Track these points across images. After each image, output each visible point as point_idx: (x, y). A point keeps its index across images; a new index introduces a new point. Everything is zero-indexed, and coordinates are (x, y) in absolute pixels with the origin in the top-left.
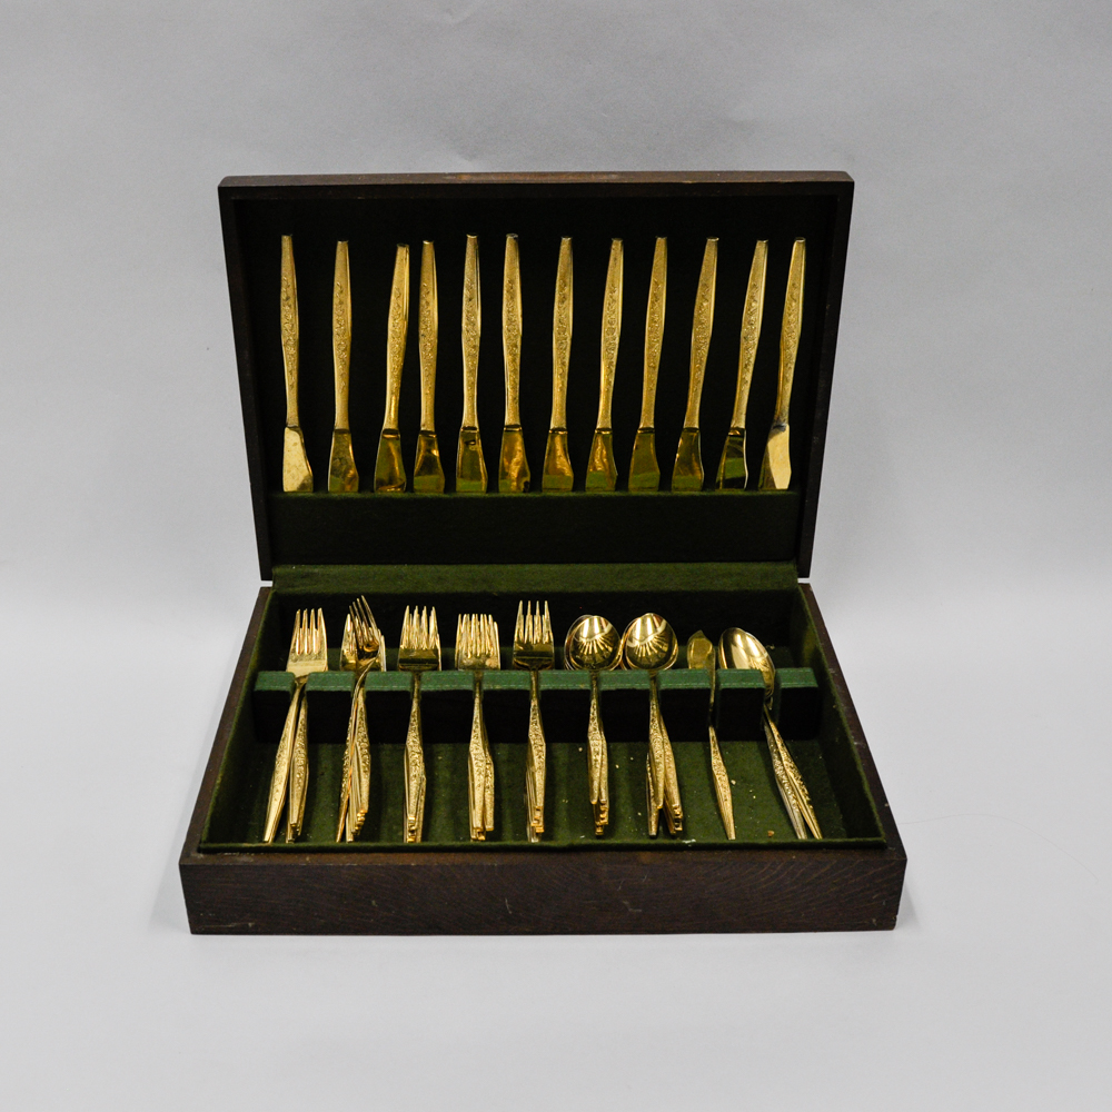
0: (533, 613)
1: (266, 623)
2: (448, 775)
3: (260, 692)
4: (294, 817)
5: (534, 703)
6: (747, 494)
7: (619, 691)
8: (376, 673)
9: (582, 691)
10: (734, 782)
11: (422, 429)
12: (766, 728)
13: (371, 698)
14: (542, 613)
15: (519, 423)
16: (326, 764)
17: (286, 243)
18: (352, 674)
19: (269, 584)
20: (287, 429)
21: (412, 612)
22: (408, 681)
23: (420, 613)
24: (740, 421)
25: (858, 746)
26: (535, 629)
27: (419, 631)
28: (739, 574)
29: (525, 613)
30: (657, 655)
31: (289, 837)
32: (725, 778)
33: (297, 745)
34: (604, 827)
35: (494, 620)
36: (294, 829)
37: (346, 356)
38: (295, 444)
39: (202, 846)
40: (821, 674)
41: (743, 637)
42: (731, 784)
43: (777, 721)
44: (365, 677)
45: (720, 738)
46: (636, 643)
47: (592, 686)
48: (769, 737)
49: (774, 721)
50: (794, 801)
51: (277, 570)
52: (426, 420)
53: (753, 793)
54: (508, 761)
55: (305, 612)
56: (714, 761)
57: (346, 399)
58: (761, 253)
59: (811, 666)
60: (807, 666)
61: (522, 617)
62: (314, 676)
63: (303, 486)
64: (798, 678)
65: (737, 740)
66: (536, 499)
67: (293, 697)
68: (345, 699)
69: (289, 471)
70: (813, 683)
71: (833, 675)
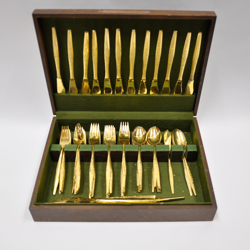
0: (124, 125)
1: (54, 129)
2: (101, 173)
3: (52, 151)
4: (61, 188)
5: (124, 154)
6: (182, 96)
7: (146, 152)
8: (82, 145)
9: (136, 152)
10: (174, 175)
11: (94, 79)
12: (183, 159)
13: (81, 153)
14: (127, 125)
15: (121, 78)
16: (70, 168)
17: (54, 30)
18: (76, 145)
19: (55, 116)
20: (57, 79)
21: (93, 124)
22: (91, 148)
23: (95, 125)
24: (181, 78)
25: (206, 171)
26: (125, 129)
27: (95, 130)
28: (178, 115)
29: (122, 125)
30: (156, 140)
31: (60, 193)
32: (172, 175)
33: (62, 166)
34: (141, 190)
35: (114, 127)
36: (61, 191)
37: (72, 60)
38: (60, 82)
39: (35, 204)
40: (198, 148)
41: (179, 132)
42: (173, 176)
43: (186, 158)
44: (79, 147)
45: (171, 161)
46: (151, 138)
47: (139, 150)
48: (184, 162)
49: (185, 158)
50: (189, 182)
51: (57, 113)
52: (95, 77)
53: (179, 179)
54: (117, 168)
55: (64, 127)
56: (169, 169)
57: (73, 71)
58: (189, 35)
59: (196, 145)
60: (195, 144)
61: (122, 126)
62: (66, 146)
63: (63, 92)
64: (192, 148)
65: (176, 162)
66: (125, 96)
67: (61, 152)
68: (74, 153)
69: (59, 89)
70: (196, 150)
71: (201, 147)
